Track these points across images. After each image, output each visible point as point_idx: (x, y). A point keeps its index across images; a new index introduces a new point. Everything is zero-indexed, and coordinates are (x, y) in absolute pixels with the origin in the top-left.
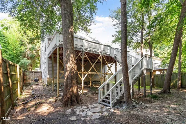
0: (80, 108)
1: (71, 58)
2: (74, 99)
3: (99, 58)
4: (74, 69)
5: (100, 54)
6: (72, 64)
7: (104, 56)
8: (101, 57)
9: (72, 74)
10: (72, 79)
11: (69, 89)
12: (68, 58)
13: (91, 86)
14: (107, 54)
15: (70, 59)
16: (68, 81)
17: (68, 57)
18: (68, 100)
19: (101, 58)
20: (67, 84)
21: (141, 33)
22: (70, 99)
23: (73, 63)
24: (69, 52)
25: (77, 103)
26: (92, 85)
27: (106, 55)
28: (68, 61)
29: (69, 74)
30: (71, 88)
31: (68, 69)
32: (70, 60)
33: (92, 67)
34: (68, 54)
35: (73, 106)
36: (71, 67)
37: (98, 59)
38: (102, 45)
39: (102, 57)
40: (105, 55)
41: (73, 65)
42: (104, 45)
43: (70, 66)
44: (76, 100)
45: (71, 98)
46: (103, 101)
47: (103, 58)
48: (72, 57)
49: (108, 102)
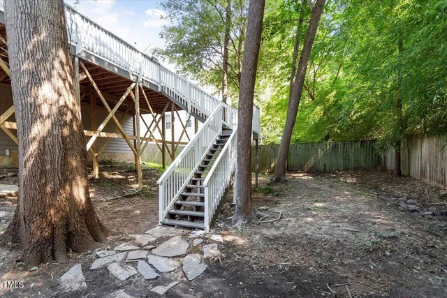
0: (111, 252)
1: (57, 64)
2: (77, 225)
3: (129, 90)
4: (72, 111)
5: (132, 78)
6: (64, 92)
7: (144, 88)
8: (134, 90)
9: (66, 131)
10: (66, 149)
11: (54, 193)
12: (44, 60)
13: (97, 177)
14: (150, 83)
15: (53, 68)
16: (48, 157)
17: (39, 56)
18: (53, 234)
19: (134, 93)
20: (43, 172)
21: (223, 49)
22: (61, 231)
23: (68, 87)
24: (44, 35)
25: (91, 238)
26: (99, 175)
27: (148, 87)
28: (43, 74)
29: (50, 133)
30: (62, 186)
31: (45, 110)
32: (54, 73)
33: (111, 115)
34: (41, 44)
35: (77, 251)
36: (62, 103)
37: (127, 94)
38: (138, 52)
39: (137, 91)
40: (145, 85)
41: (67, 98)
42: (142, 54)
43: (56, 96)
44: (85, 229)
45: (67, 225)
46: (172, 216)
47: (140, 92)
48: (61, 62)
49: (190, 216)
